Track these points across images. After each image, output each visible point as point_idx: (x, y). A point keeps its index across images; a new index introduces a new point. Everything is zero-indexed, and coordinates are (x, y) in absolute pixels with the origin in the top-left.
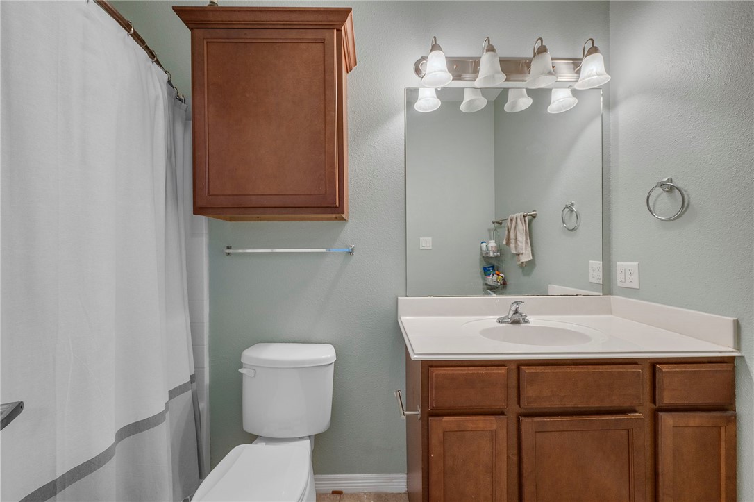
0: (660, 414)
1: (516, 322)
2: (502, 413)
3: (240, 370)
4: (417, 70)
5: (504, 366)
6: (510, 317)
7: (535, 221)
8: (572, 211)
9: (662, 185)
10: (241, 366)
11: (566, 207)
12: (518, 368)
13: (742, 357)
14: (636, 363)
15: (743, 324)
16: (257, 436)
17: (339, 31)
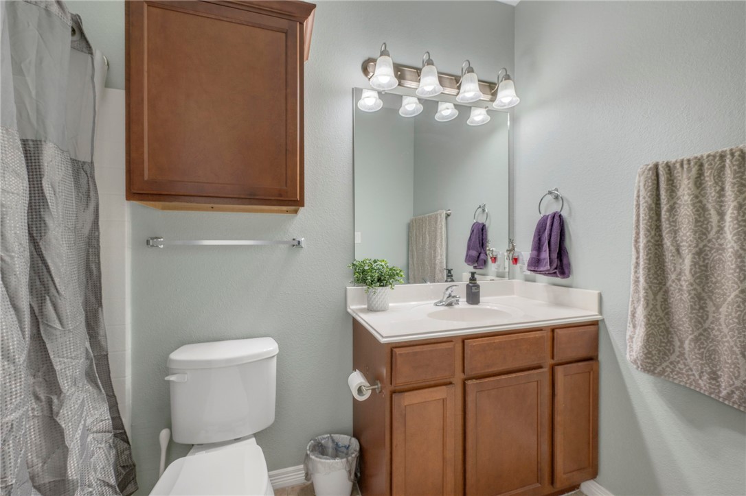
0: (556, 367)
1: (450, 305)
2: (451, 383)
3: (167, 378)
4: (365, 70)
5: (452, 341)
6: (444, 300)
7: (449, 218)
8: (484, 210)
9: (550, 193)
10: (168, 371)
11: (480, 207)
12: (463, 342)
13: (603, 320)
14: (541, 330)
15: (603, 296)
16: (193, 445)
17: (302, 24)
